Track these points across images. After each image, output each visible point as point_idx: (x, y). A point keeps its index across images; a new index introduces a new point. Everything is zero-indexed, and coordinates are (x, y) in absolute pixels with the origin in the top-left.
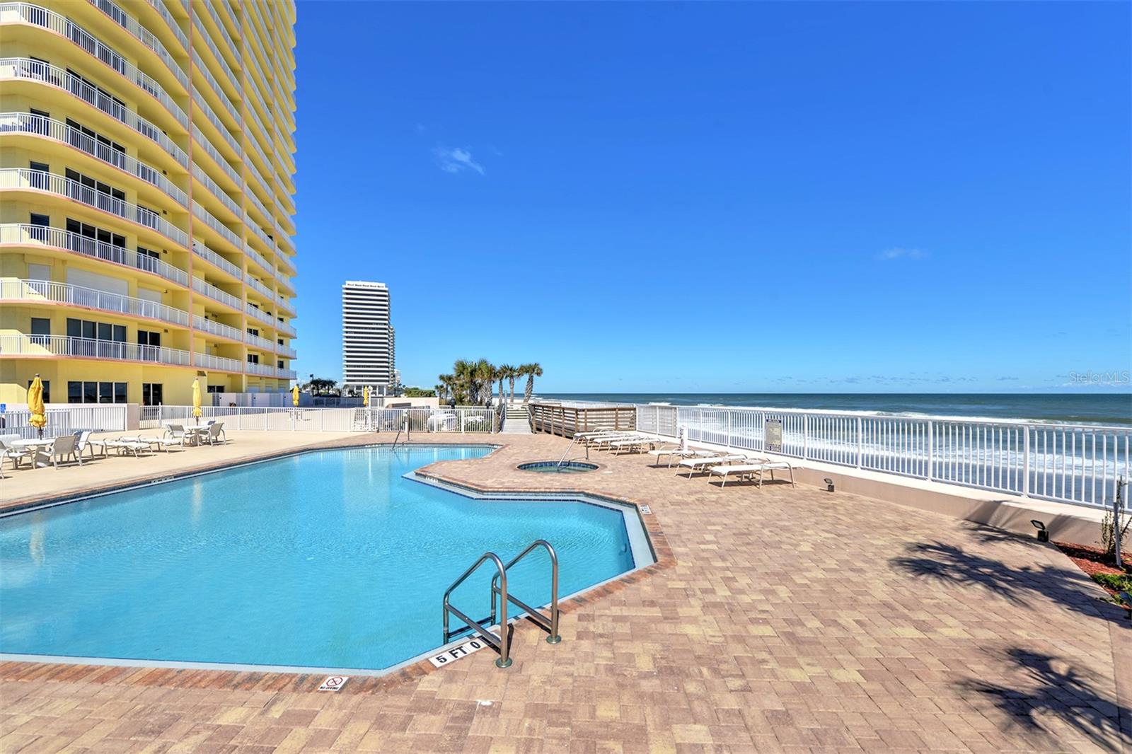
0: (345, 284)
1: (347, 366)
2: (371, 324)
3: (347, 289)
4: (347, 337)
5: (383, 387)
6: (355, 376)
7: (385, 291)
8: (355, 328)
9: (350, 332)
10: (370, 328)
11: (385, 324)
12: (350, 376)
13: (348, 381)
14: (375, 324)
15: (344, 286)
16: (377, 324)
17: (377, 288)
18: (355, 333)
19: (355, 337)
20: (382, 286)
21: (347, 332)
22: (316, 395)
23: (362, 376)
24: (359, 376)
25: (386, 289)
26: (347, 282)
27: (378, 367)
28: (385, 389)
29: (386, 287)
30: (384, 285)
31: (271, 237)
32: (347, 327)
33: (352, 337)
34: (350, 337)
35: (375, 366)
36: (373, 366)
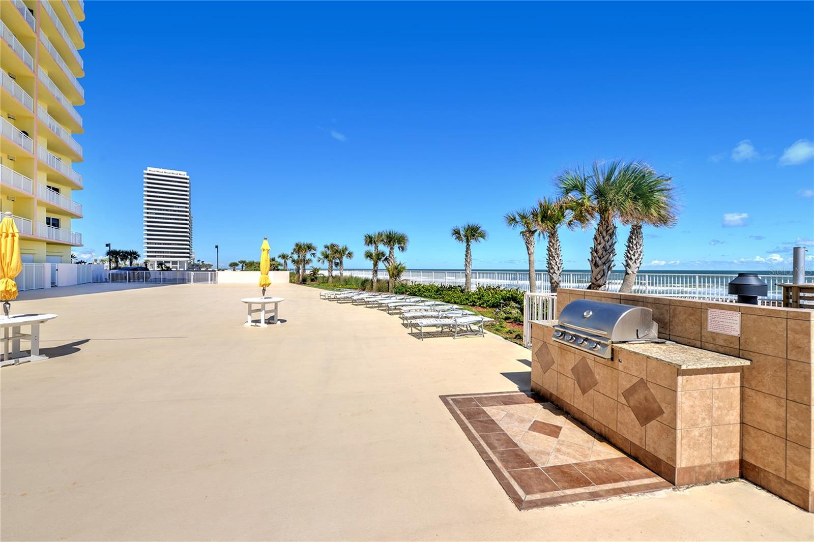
0: (147, 170)
1: (148, 243)
2: (173, 206)
3: (148, 174)
4: (148, 217)
5: (184, 262)
6: (156, 252)
7: (186, 179)
8: (156, 209)
9: (151, 213)
10: (171, 210)
11: (186, 208)
12: (151, 252)
13: (148, 256)
14: (176, 206)
15: (145, 172)
16: (178, 207)
17: (178, 176)
18: (156, 214)
19: (156, 218)
20: (183, 174)
21: (148, 213)
22: (115, 269)
23: (163, 252)
24: (161, 252)
25: (188, 177)
26: (149, 168)
27: (179, 244)
28: (186, 264)
29: (187, 175)
30: (185, 173)
31: (32, 11)
32: (148, 209)
33: (153, 218)
34: (151, 217)
35: (176, 244)
36: (174, 244)
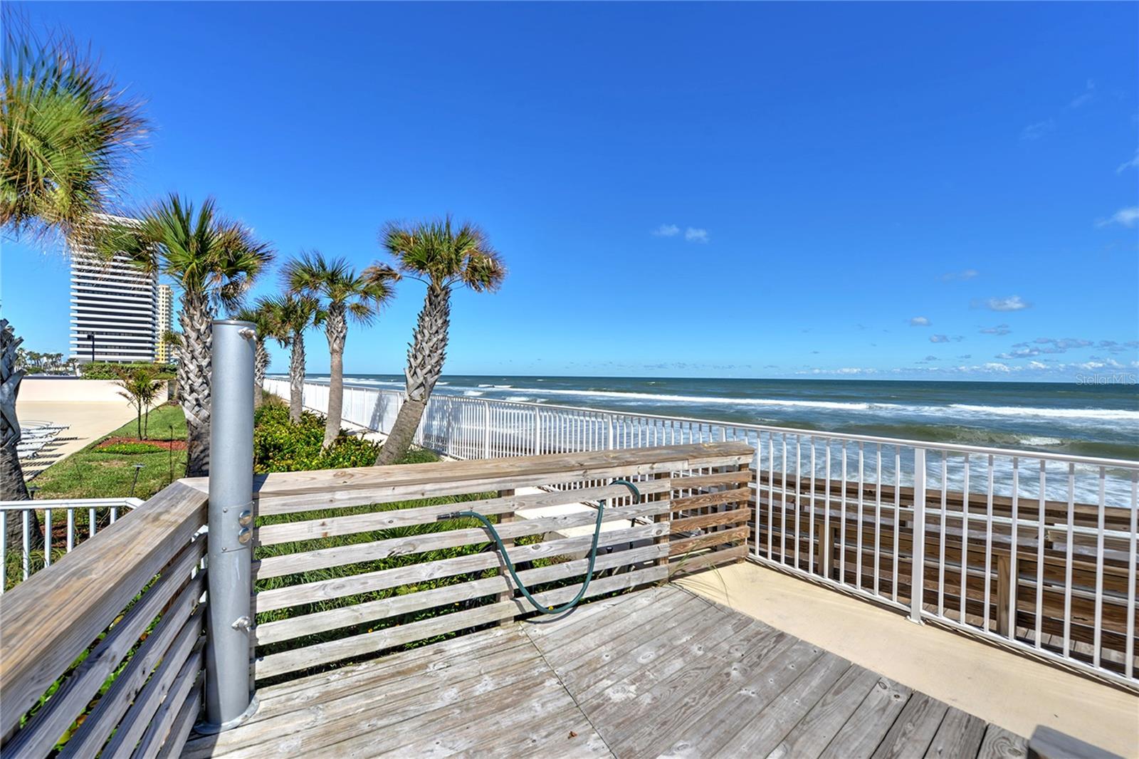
4: (79, 291)
9: (85, 284)
13: (80, 353)
32: (79, 277)
33: (88, 291)
34: (84, 291)
35: (129, 334)
36: (124, 334)
